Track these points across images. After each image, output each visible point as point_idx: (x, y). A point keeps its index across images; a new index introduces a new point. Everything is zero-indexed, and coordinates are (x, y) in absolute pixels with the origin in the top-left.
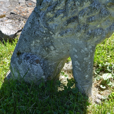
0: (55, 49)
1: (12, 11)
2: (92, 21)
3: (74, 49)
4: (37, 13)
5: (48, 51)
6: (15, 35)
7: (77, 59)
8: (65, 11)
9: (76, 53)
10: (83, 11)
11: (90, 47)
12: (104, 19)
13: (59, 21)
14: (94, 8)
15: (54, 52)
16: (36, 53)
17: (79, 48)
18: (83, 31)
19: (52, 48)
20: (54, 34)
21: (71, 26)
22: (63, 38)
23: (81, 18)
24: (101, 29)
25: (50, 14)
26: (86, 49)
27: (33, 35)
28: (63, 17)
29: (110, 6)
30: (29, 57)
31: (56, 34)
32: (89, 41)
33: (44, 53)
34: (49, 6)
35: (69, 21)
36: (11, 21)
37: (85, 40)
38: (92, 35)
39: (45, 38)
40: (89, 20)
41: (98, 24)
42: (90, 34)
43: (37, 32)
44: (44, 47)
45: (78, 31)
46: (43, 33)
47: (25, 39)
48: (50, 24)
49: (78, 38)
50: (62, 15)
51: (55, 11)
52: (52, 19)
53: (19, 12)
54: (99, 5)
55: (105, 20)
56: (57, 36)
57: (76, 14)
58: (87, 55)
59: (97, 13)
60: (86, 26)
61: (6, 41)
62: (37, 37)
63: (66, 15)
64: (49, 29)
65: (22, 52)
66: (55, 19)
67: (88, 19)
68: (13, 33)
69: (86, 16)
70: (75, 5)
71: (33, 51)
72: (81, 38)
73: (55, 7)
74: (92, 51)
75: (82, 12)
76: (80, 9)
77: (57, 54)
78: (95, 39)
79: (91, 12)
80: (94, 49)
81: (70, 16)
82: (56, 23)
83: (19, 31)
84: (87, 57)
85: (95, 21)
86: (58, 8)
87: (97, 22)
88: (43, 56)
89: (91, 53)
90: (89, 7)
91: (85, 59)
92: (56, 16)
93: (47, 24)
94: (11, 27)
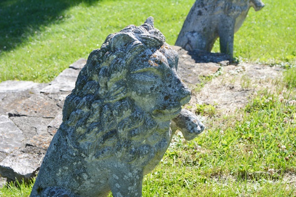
0: (89, 178)
1: (29, 142)
2: (135, 135)
3: (114, 176)
4: (64, 131)
5: (80, 182)
6: (33, 174)
7: (119, 190)
8: (100, 124)
9: (118, 181)
10: (122, 121)
11: (136, 172)
12: (150, 132)
13: (93, 137)
14: (137, 118)
15: (87, 182)
16: (64, 185)
18: (124, 149)
19: (85, 176)
20: (87, 155)
21: (109, 143)
22: (100, 161)
23: (120, 131)
24: (148, 146)
25: (80, 130)
26: (130, 174)
27: (59, 160)
28: (97, 132)
29: (156, 115)
30: (54, 192)
31: (90, 156)
32: (133, 163)
33: (75, 184)
34: (80, 118)
35: (106, 137)
36: (27, 155)
37: (128, 162)
38: (137, 154)
39: (75, 164)
40: (131, 134)
41: (143, 139)
42: (134, 153)
43: (64, 156)
44: (74, 176)
45: (118, 150)
46: (72, 156)
48: (82, 142)
49: (119, 160)
50: (96, 129)
51: (87, 125)
52: (83, 136)
53: (38, 142)
54: (142, 113)
55: (152, 134)
56: (90, 159)
57: (114, 128)
58: (132, 182)
59: (141, 124)
60: (128, 143)
62: (64, 162)
63: (102, 129)
64: (81, 150)
65: (43, 186)
66: (88, 135)
67: (130, 132)
68: (30, 171)
69: (127, 129)
70: (112, 115)
71: (60, 183)
72: (122, 159)
73: (87, 119)
74: (138, 177)
75: (122, 124)
76: (118, 120)
77: (93, 185)
78: (142, 160)
79: (133, 123)
81: (106, 130)
82: (89, 141)
83: (38, 169)
84: (132, 185)
85: (138, 134)
86: (91, 120)
87: (141, 136)
88: (73, 190)
89: (137, 180)
90: (130, 117)
91: (129, 188)
92: (89, 131)
93: (78, 144)
94: (27, 164)
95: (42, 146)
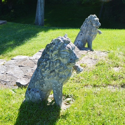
0: (45, 86)
1: (25, 75)
2: (61, 71)
3: (54, 85)
4: (37, 70)
5: (42, 87)
6: (27, 85)
7: (55, 89)
8: (49, 68)
9: (55, 87)
10: (57, 67)
11: (60, 83)
12: (65, 70)
13: (47, 72)
14: (61, 66)
15: (45, 87)
16: (37, 88)
17: (56, 84)
18: (57, 76)
19: (44, 85)
20: (45, 78)
21: (52, 74)
22: (49, 80)
23: (56, 70)
24: (65, 75)
25: (43, 70)
26: (59, 84)
27: (36, 80)
28: (48, 70)
29: (67, 65)
30: (34, 90)
31: (46, 78)
32: (60, 80)
33: (41, 87)
34: (43, 66)
35: (51, 72)
36: (25, 79)
37: (58, 80)
38: (61, 78)
39: (41, 81)
40: (59, 71)
41: (63, 73)
42: (60, 77)
43: (37, 78)
44: (41, 85)
45: (55, 76)
46: (40, 78)
47: (32, 82)
48: (43, 74)
49: (55, 80)
50: (48, 69)
51: (45, 68)
52: (44, 72)
53: (28, 75)
54: (63, 64)
55: (66, 71)
56: (46, 79)
57: (54, 69)
58: (59, 87)
59: (62, 68)
60: (58, 74)
61: (23, 87)
62: (37, 80)
63: (50, 70)
64: (43, 76)
65: (30, 88)
66: (45, 71)
67: (59, 70)
68: (26, 84)
69: (58, 70)
70: (53, 65)
71: (36, 87)
72: (56, 79)
73: (45, 66)
74: (61, 85)
75: (56, 68)
76: (55, 67)
77: (46, 88)
78: (63, 80)
79: (60, 68)
80: (62, 84)
81: (51, 70)
82: (46, 73)
83: (28, 83)
84: (59, 88)
85: (62, 71)
86: (47, 66)
87: (62, 72)
88: (40, 89)
89: (61, 86)
90: (59, 66)
91: (58, 89)
92: (46, 70)
93: (42, 74)
94: (25, 81)
95: (30, 76)
